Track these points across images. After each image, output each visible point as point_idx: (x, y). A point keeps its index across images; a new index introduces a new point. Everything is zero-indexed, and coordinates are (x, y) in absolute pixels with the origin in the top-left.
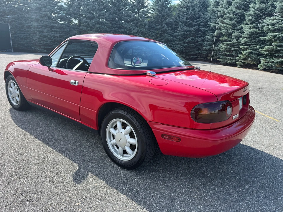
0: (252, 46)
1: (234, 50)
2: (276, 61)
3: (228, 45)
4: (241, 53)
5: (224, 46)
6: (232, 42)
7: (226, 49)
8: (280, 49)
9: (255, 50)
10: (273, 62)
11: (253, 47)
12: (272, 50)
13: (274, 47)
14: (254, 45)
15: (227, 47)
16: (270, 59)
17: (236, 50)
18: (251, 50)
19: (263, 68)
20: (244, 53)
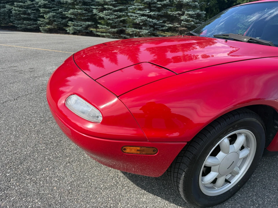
0: (53, 9)
1: (31, 13)
2: (84, 24)
3: (21, 7)
4: (43, 17)
5: (16, 8)
6: (26, 4)
7: (19, 11)
8: (84, 12)
9: (57, 13)
10: (81, 26)
11: (55, 10)
12: (77, 14)
13: (79, 10)
14: (55, 8)
15: (21, 9)
16: (78, 23)
17: (33, 13)
18: (54, 14)
19: (73, 32)
20: (48, 17)
